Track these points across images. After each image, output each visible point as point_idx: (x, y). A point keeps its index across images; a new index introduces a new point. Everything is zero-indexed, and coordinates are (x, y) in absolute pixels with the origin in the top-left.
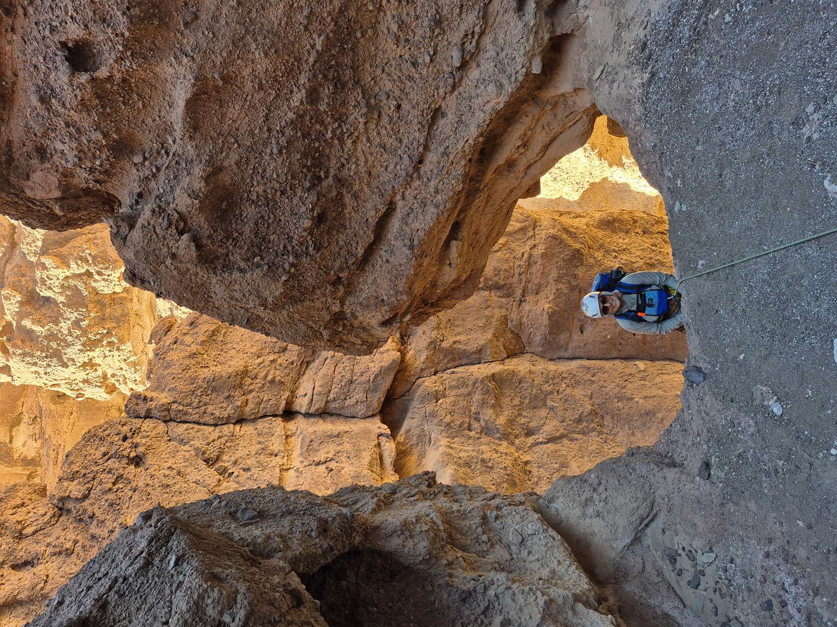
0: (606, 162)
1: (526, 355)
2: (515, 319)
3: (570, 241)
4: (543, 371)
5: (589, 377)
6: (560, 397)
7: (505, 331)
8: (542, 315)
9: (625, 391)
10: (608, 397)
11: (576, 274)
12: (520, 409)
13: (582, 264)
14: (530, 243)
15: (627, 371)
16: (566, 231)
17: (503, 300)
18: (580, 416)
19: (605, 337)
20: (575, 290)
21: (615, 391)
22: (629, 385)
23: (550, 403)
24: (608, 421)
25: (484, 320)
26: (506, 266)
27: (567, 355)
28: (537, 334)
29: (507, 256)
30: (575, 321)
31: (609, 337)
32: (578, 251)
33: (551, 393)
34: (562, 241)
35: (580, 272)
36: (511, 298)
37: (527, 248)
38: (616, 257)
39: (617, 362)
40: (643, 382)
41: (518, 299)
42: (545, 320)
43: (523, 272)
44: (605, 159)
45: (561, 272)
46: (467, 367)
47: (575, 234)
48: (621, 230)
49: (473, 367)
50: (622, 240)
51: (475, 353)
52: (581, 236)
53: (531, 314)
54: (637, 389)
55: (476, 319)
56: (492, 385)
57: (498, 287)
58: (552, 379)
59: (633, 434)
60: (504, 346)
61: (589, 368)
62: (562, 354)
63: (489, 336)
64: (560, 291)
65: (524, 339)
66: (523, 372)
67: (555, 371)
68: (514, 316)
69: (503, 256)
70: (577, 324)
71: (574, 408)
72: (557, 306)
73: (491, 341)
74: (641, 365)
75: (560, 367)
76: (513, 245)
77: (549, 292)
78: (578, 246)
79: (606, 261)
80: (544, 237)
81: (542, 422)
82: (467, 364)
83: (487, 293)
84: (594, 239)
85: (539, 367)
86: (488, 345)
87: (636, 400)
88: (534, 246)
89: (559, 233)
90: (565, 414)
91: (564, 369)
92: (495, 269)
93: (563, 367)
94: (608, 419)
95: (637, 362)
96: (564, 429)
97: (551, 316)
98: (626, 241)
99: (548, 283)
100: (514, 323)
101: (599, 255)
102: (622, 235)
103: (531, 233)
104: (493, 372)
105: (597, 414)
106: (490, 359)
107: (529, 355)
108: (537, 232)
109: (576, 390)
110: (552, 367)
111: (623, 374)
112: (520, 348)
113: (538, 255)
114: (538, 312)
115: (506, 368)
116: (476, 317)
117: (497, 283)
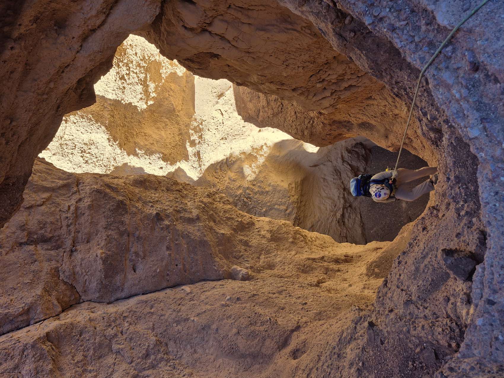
0: (125, 151)
1: (82, 305)
2: (67, 270)
3: (113, 194)
4: (104, 315)
5: (148, 310)
6: (124, 337)
7: (57, 284)
8: (95, 261)
9: (181, 313)
10: (168, 324)
11: (123, 221)
12: (85, 364)
13: (127, 212)
14: (76, 197)
15: (178, 296)
16: (108, 186)
17: (52, 252)
18: (147, 350)
19: (155, 271)
20: (123, 235)
21: (173, 316)
22: (183, 308)
23: (115, 347)
24: (172, 346)
25: (31, 276)
26: (52, 219)
27: (123, 295)
28: (93, 280)
29: (53, 209)
30: (128, 261)
31: (158, 271)
32: (122, 202)
33: (116, 335)
34: (106, 195)
35: (126, 219)
36: (61, 249)
37: (73, 202)
38: (152, 206)
39: (168, 291)
40: (192, 302)
41: (68, 250)
42: (99, 265)
43: (71, 224)
44: (124, 150)
45: (109, 220)
46: (10, 334)
47: (117, 188)
48: (152, 188)
49: (20, 331)
50: (153, 195)
51: (21, 315)
52: (122, 190)
53: (85, 262)
54: (190, 309)
55: (21, 276)
56: (46, 347)
57: (44, 240)
58: (114, 321)
59: (195, 351)
60: (58, 300)
61: (146, 302)
62: (119, 295)
63: (39, 291)
64: (110, 237)
65: (79, 289)
66: (83, 322)
67: (116, 312)
68: (66, 266)
69: (47, 210)
70: (129, 264)
71: (140, 345)
72: (109, 251)
73: (41, 297)
74: (187, 288)
75: (120, 307)
76: (57, 200)
77: (101, 239)
78: (121, 198)
79: (145, 210)
80: (88, 191)
81: (111, 370)
82: (12, 331)
83: (32, 247)
84: (132, 193)
85: (99, 313)
86: (38, 302)
87: (192, 319)
88: (80, 200)
89: (102, 188)
90: (132, 353)
91: (124, 308)
92: (39, 222)
93: (122, 307)
94: (171, 344)
95: (183, 287)
96: (135, 369)
97: (105, 261)
98: (157, 195)
99: (98, 231)
100: (67, 274)
101: (139, 205)
102: (153, 191)
103: (75, 189)
104: (47, 330)
105: (161, 343)
106: (42, 317)
107: (86, 303)
108: (81, 188)
109: (138, 326)
110: (112, 309)
111: (176, 300)
112: (75, 298)
113: (85, 207)
114: (92, 259)
115: (63, 322)
116: (19, 274)
117: (43, 236)
